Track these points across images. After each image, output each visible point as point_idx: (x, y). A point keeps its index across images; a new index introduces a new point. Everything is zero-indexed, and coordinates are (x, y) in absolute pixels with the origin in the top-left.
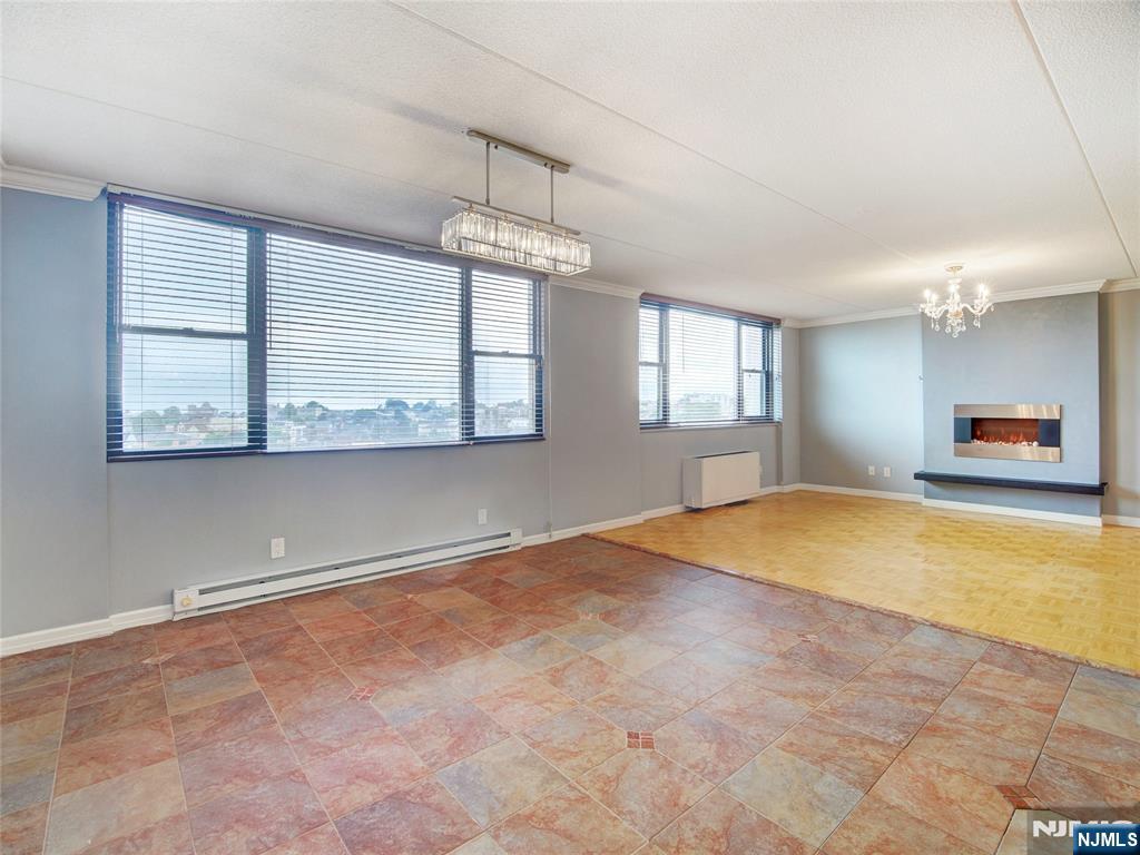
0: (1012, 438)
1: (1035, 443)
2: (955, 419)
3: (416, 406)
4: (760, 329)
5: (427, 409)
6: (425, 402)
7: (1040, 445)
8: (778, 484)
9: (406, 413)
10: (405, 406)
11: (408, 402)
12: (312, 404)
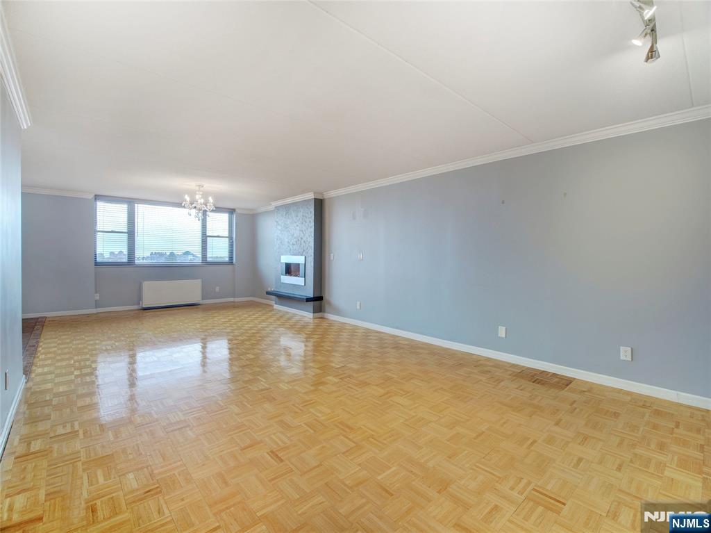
2: (281, 263)
4: (226, 215)
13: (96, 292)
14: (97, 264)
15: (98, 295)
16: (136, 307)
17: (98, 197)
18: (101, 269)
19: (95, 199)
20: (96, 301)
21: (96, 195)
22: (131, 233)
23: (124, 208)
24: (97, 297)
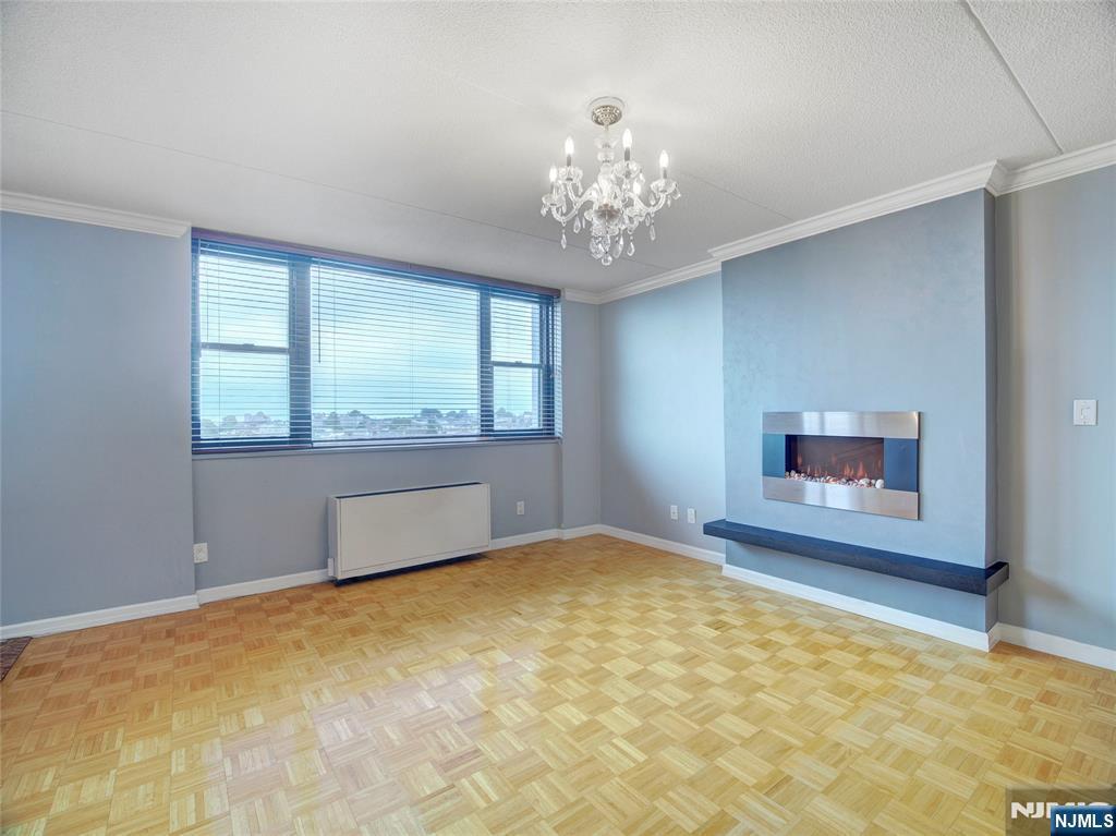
0: (847, 471)
1: (879, 483)
2: (764, 435)
3: (448, 415)
4: (537, 306)
5: (458, 416)
6: (458, 411)
7: (886, 486)
8: (559, 527)
9: (440, 422)
10: (440, 416)
11: (443, 412)
12: (355, 413)
13: (196, 541)
14: (200, 448)
15: (204, 546)
16: (315, 576)
17: (204, 239)
18: (213, 465)
19: (195, 242)
20: (196, 564)
21: (195, 230)
22: (299, 352)
23: (277, 276)
24: (201, 553)
